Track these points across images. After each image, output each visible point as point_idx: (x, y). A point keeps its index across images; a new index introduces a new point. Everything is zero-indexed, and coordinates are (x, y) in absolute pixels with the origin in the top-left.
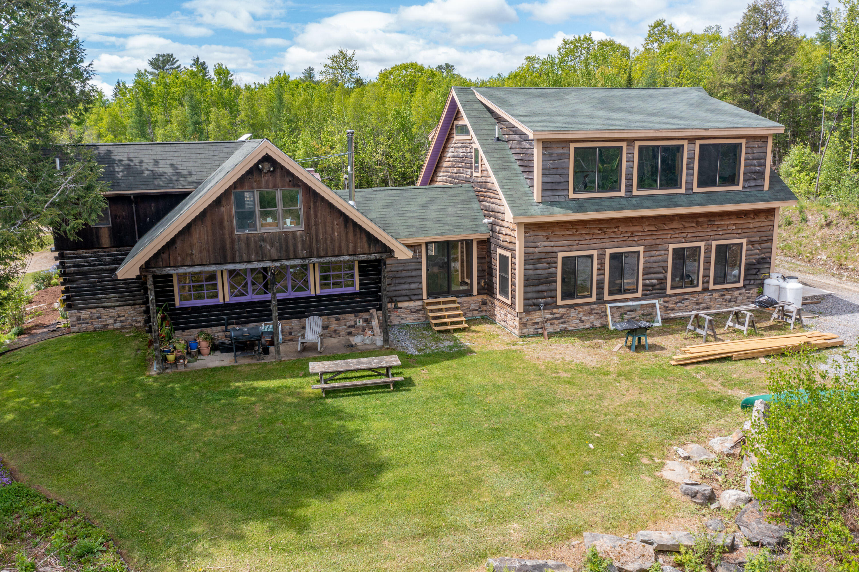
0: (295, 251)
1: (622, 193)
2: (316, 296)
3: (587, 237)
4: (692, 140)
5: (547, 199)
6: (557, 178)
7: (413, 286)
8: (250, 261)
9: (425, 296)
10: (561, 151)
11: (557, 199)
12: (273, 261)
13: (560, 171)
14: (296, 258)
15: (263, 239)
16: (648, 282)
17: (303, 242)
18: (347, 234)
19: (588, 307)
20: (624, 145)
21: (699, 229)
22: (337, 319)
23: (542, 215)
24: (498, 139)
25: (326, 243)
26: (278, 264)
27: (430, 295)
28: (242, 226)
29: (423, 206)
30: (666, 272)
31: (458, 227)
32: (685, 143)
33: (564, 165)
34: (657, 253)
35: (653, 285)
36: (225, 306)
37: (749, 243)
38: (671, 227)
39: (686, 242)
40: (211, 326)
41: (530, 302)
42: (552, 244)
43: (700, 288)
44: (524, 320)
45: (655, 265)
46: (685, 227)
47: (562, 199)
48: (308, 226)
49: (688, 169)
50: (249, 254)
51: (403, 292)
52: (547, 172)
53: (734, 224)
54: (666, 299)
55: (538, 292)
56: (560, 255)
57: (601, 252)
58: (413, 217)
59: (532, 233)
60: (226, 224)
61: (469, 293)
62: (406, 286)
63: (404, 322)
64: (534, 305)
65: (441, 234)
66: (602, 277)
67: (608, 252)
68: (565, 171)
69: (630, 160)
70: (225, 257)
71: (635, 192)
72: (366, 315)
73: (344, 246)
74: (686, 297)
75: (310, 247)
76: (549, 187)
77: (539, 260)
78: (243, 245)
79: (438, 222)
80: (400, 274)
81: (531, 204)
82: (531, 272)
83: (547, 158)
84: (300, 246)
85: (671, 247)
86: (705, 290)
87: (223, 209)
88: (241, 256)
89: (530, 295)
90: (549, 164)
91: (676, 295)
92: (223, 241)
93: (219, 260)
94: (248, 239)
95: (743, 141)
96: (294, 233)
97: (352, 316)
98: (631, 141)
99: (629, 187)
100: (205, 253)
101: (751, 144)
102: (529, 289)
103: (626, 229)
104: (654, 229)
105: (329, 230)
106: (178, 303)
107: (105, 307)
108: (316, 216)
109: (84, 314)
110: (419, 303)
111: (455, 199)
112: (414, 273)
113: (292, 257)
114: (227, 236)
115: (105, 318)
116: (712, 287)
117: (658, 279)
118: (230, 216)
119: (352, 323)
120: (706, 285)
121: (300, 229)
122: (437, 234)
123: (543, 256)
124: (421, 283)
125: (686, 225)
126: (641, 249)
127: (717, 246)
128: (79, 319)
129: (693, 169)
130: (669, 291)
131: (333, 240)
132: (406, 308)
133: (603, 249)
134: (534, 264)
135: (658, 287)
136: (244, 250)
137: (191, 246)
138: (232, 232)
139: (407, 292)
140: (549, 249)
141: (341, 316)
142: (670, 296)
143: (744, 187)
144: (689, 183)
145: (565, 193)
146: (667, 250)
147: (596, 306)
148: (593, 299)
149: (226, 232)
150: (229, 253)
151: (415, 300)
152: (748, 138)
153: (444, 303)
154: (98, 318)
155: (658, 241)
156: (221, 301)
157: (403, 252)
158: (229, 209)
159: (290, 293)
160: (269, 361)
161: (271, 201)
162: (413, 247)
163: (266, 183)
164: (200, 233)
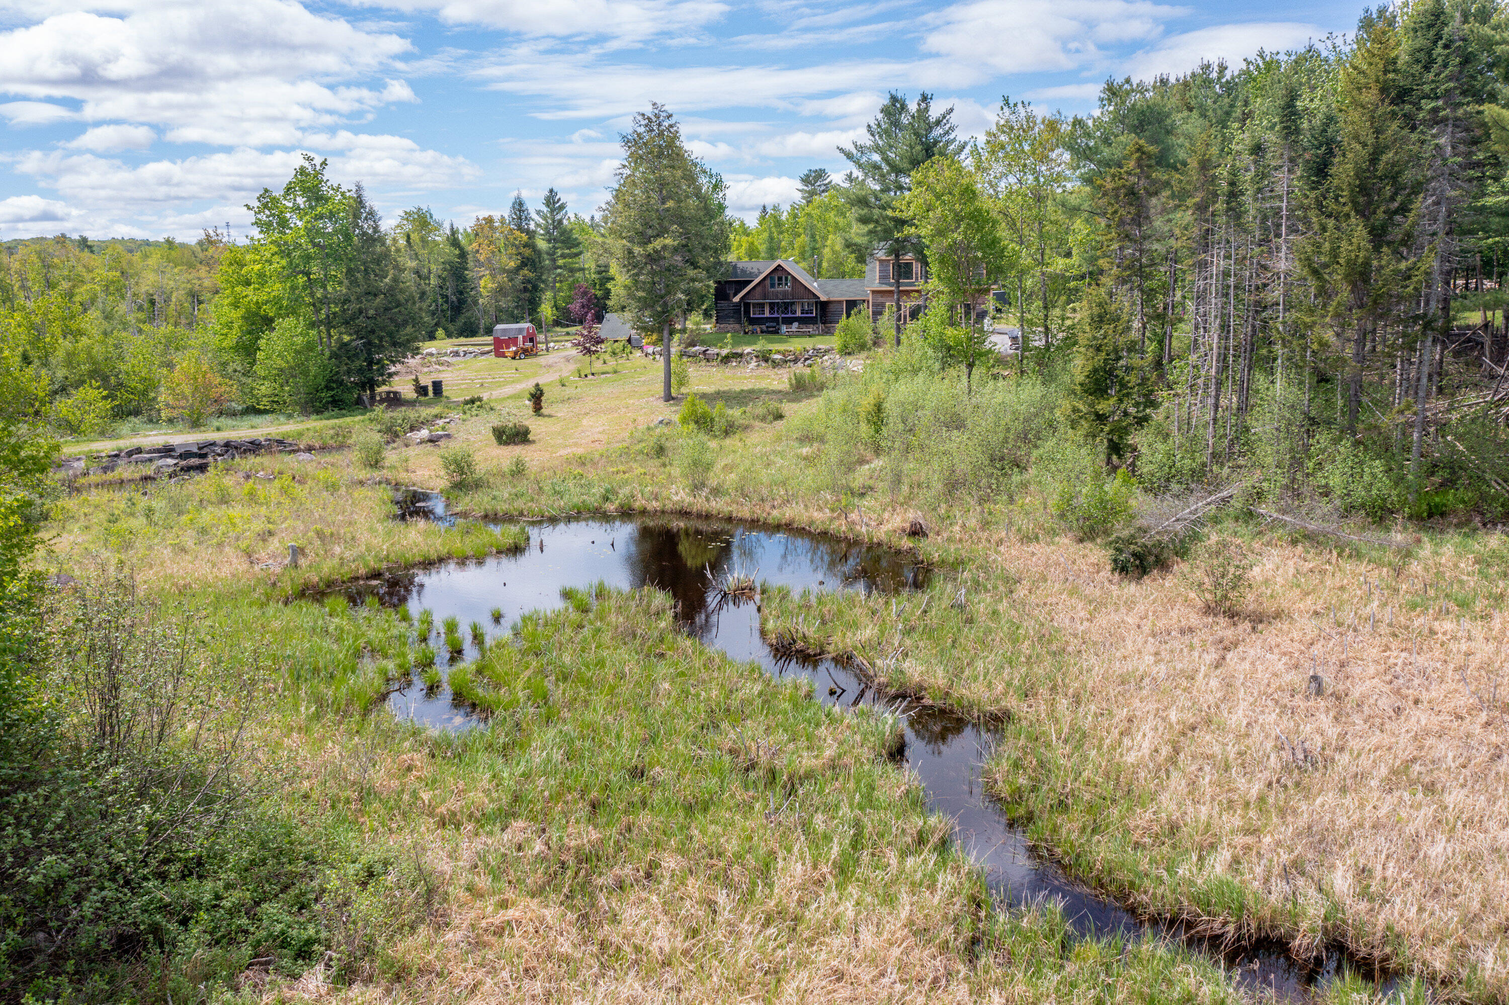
0: (787, 297)
2: (799, 317)
5: (881, 282)
6: (886, 274)
7: (839, 318)
8: (772, 301)
10: (887, 263)
11: (885, 282)
12: (779, 300)
13: (887, 271)
14: (787, 300)
15: (777, 292)
17: (790, 294)
18: (805, 291)
22: (806, 325)
23: (877, 287)
25: (798, 294)
26: (781, 302)
29: (848, 286)
31: (859, 295)
33: (888, 269)
36: (768, 318)
40: (762, 325)
42: (884, 299)
47: (888, 282)
48: (792, 289)
51: (836, 320)
52: (881, 271)
58: (842, 290)
59: (875, 295)
60: (766, 287)
62: (837, 318)
65: (851, 297)
69: (916, 268)
70: (764, 298)
72: (816, 324)
73: (804, 296)
75: (792, 296)
76: (882, 277)
77: (878, 305)
78: (771, 294)
79: (852, 290)
80: (835, 310)
81: (875, 283)
82: (875, 310)
83: (881, 266)
87: (766, 282)
88: (770, 298)
90: (882, 268)
93: (762, 299)
94: (772, 292)
96: (787, 290)
97: (811, 324)
98: (916, 260)
100: (759, 296)
105: (799, 290)
106: (752, 316)
108: (795, 285)
111: (861, 284)
112: (840, 309)
114: (766, 291)
118: (768, 284)
119: (810, 326)
121: (789, 289)
123: (880, 304)
131: (800, 294)
134: (876, 307)
136: (771, 296)
137: (755, 293)
138: (768, 290)
140: (883, 301)
145: (889, 280)
149: (766, 289)
150: (766, 297)
156: (766, 316)
157: (823, 298)
158: (768, 282)
159: (790, 315)
160: (776, 337)
161: (780, 279)
162: (840, 302)
163: (780, 274)
164: (759, 289)
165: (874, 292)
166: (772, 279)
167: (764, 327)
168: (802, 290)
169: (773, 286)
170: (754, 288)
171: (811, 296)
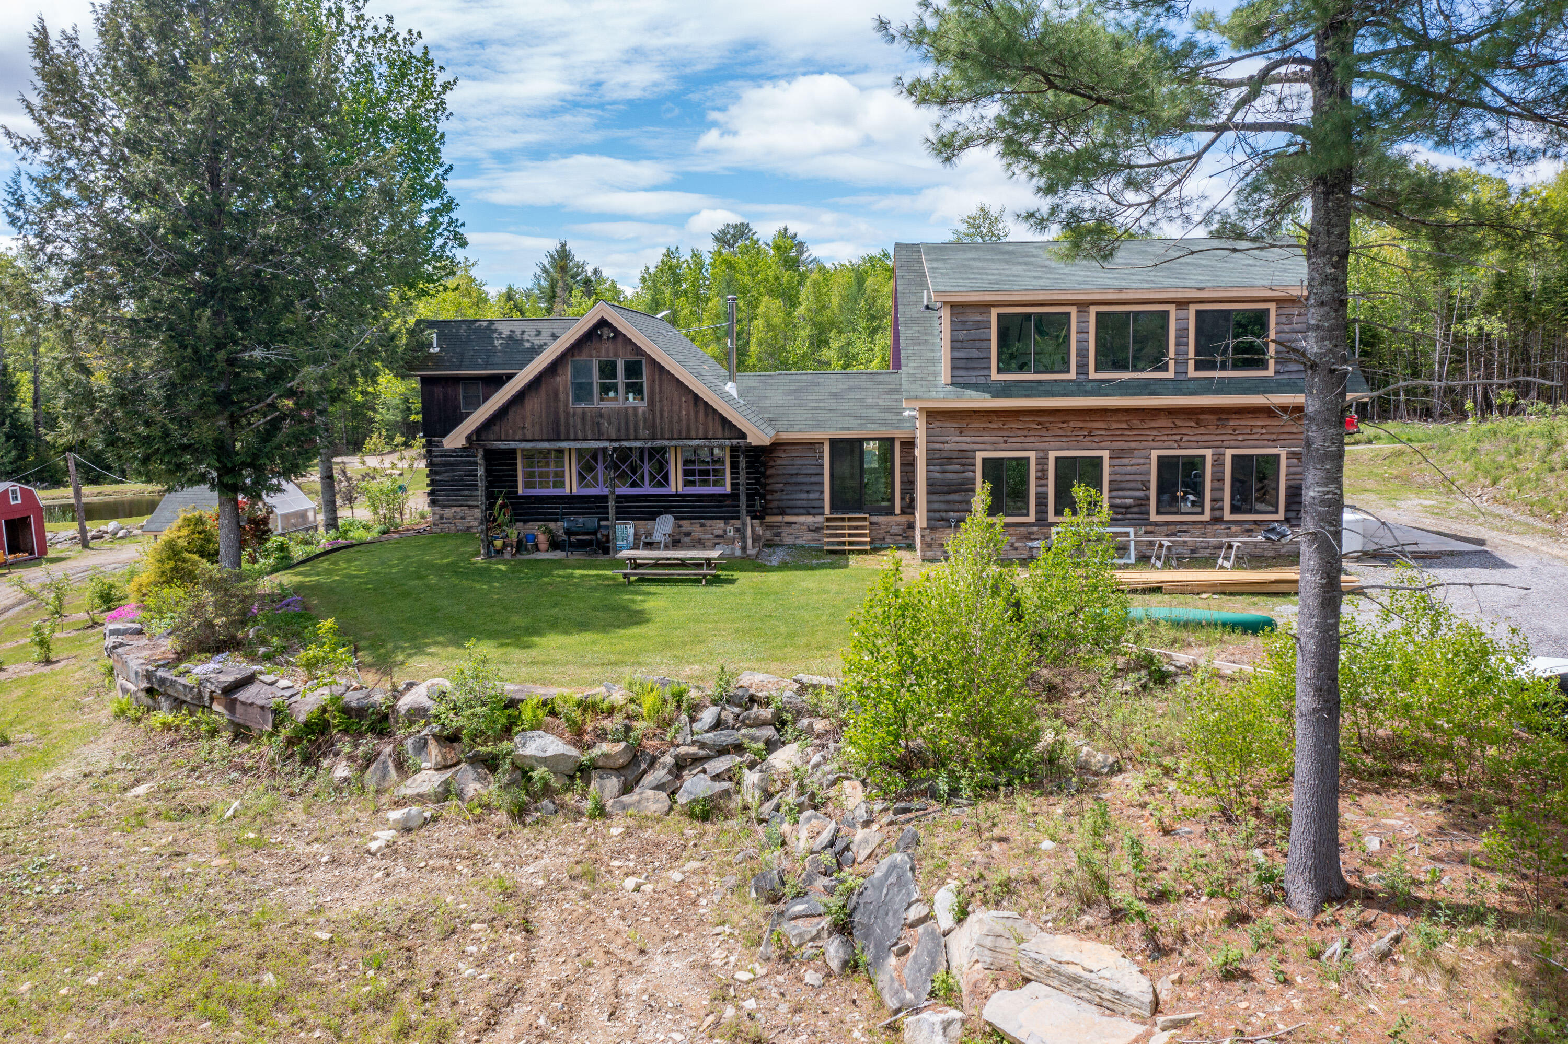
0: (636, 431)
1: (1072, 375)
2: (677, 495)
3: (1020, 433)
4: (1182, 304)
5: (960, 380)
6: (974, 353)
7: (812, 496)
8: (585, 440)
9: (827, 510)
10: (978, 318)
11: (974, 380)
12: (611, 440)
13: (978, 344)
14: (636, 439)
15: (601, 415)
16: (1118, 501)
17: (645, 421)
18: (697, 413)
19: (1024, 530)
20: (1073, 311)
21: (1202, 430)
22: (702, 526)
23: (945, 399)
24: (927, 307)
25: (671, 422)
26: (616, 445)
27: (833, 509)
28: (578, 399)
29: (835, 395)
30: (1148, 489)
31: (873, 421)
32: (1172, 309)
33: (983, 337)
34: (1133, 461)
35: (1127, 507)
36: (572, 498)
37: (1291, 455)
38: (1153, 425)
39: (1180, 448)
40: (556, 520)
41: (937, 515)
42: (968, 439)
43: (1207, 517)
44: (928, 539)
45: (1128, 478)
46: (1177, 427)
47: (982, 380)
48: (651, 403)
49: (1177, 344)
50: (584, 431)
51: (799, 503)
52: (958, 345)
53: (1263, 427)
54: (1150, 528)
55: (948, 502)
56: (979, 456)
57: (1041, 454)
58: (817, 408)
59: (938, 424)
60: (562, 396)
61: (890, 511)
62: (804, 496)
63: (799, 542)
64: (943, 519)
65: (848, 429)
66: (1043, 489)
67: (1052, 455)
68: (984, 344)
69: (1082, 331)
70: (558, 434)
71: (1093, 375)
72: (737, 524)
73: (692, 427)
74: (1184, 528)
75: (654, 426)
76: (962, 364)
77: (949, 460)
78: (578, 421)
79: (849, 414)
80: (794, 480)
81: (936, 386)
82: (938, 475)
83: (959, 326)
84: (641, 424)
85: (1155, 454)
86: (1217, 520)
87: (559, 379)
88: (576, 433)
89: (936, 506)
90: (961, 335)
91: (1167, 524)
92: (557, 413)
93: (552, 436)
94: (584, 413)
95: (1272, 307)
96: (635, 409)
97: (720, 524)
98: (1083, 306)
99: (1082, 367)
100: (537, 428)
101: (1287, 311)
102: (935, 497)
103: (1081, 425)
104: (1124, 426)
105: (676, 408)
106: (520, 491)
107: (469, 506)
108: (661, 391)
109: (448, 513)
110: (819, 519)
111: (882, 388)
112: (813, 479)
113: (632, 436)
114: (562, 409)
115: (469, 518)
116: (1227, 516)
117: (1135, 498)
118: (566, 387)
119: (720, 532)
120: (1217, 513)
121: (642, 405)
122: (842, 429)
123: (955, 455)
124: (822, 492)
125: (1179, 423)
126: (1105, 454)
127: (1233, 456)
128: (442, 518)
129: (1187, 344)
130: (1153, 517)
131: (680, 420)
132: (802, 524)
133: (1046, 451)
134: (941, 465)
135: (1135, 509)
136: (579, 426)
137: (524, 418)
138: (567, 406)
139: (804, 503)
140: (964, 447)
141: (708, 523)
142: (1156, 524)
143: (1276, 372)
144: (1181, 363)
145: (985, 372)
146: (1149, 457)
147: (1035, 529)
148: (1032, 518)
149: (561, 405)
150: (562, 429)
151: (814, 515)
152: (1279, 301)
153: (850, 519)
154: (463, 518)
155: (1133, 445)
156: (568, 491)
157: (758, 436)
158: (565, 379)
159: (647, 489)
160: (602, 558)
161: (608, 370)
162: (813, 446)
163: (606, 351)
164: (534, 405)
165: (933, 415)
166: (582, 371)
167: (558, 527)
168: (685, 409)
169: (582, 391)
170: (519, 398)
171: (715, 428)
